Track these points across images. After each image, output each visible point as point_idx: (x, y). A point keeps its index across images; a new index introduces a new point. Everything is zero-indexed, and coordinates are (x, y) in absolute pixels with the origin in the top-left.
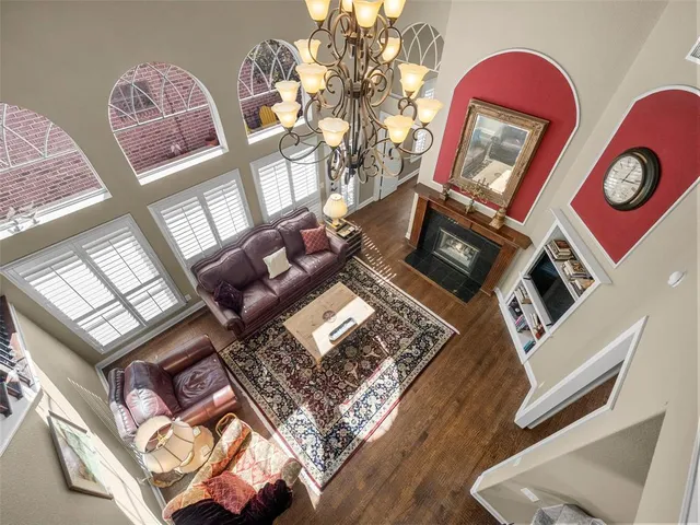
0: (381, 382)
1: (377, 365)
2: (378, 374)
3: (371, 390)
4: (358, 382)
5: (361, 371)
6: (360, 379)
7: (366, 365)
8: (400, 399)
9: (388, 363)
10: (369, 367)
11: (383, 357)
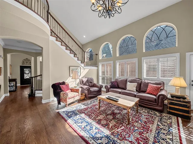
0: (94, 128)
1: (104, 127)
2: (98, 126)
3: (89, 124)
4: (94, 119)
5: (100, 120)
6: (96, 120)
7: (104, 122)
8: (82, 138)
9: (107, 132)
10: (103, 123)
11: (110, 129)
